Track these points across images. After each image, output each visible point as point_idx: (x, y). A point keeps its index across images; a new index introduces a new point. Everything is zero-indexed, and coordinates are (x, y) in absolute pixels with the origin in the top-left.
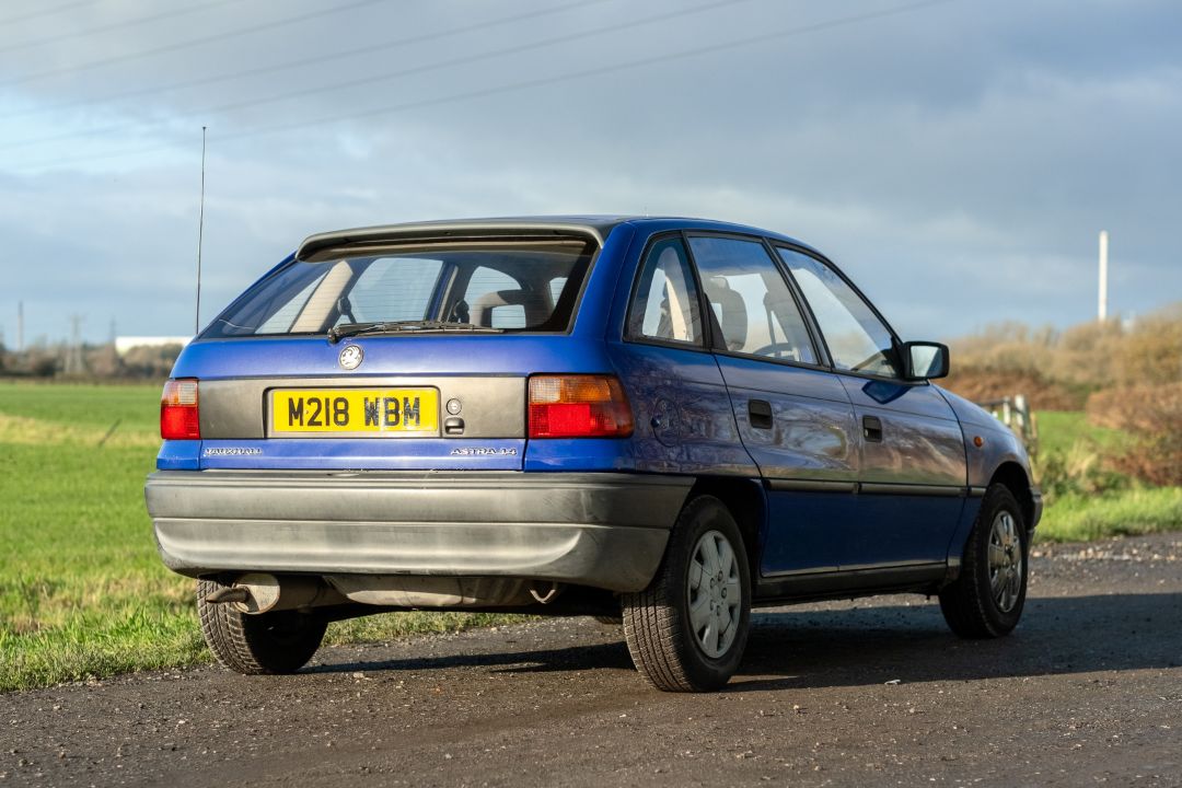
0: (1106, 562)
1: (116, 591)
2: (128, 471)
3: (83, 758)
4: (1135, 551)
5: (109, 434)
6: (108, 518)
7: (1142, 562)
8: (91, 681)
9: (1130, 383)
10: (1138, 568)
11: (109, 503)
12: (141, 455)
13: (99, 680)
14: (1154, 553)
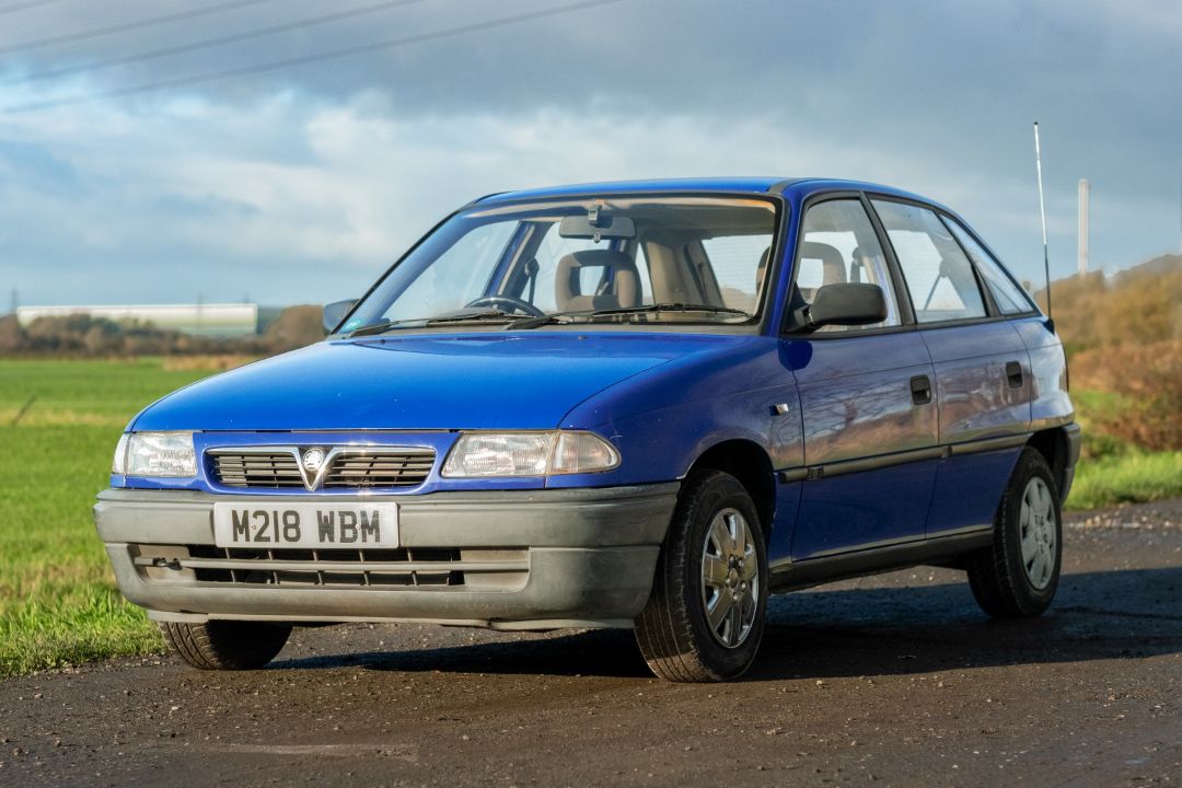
0: (1116, 531)
1: (56, 579)
2: (47, 450)
3: (81, 747)
4: (1144, 519)
5: (23, 411)
6: (34, 500)
7: (1154, 530)
8: (67, 668)
9: (1116, 343)
10: (1150, 535)
11: (31, 485)
12: (60, 433)
13: (75, 667)
14: (1165, 520)
